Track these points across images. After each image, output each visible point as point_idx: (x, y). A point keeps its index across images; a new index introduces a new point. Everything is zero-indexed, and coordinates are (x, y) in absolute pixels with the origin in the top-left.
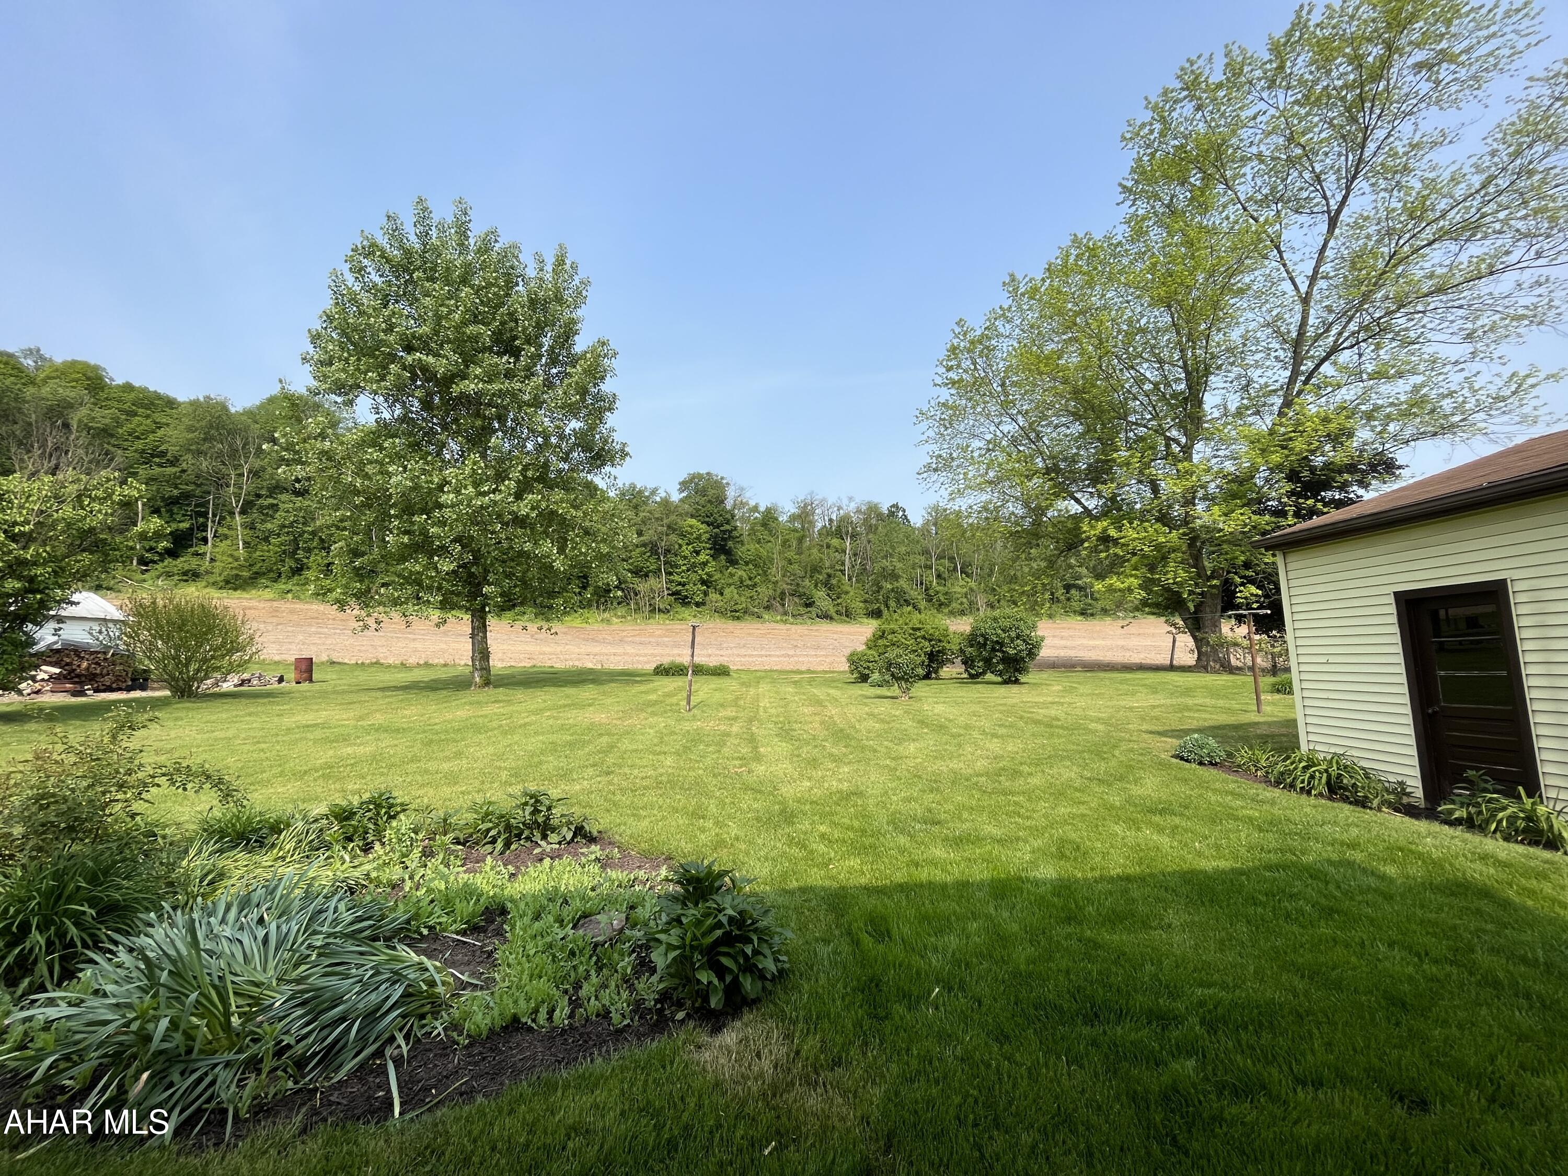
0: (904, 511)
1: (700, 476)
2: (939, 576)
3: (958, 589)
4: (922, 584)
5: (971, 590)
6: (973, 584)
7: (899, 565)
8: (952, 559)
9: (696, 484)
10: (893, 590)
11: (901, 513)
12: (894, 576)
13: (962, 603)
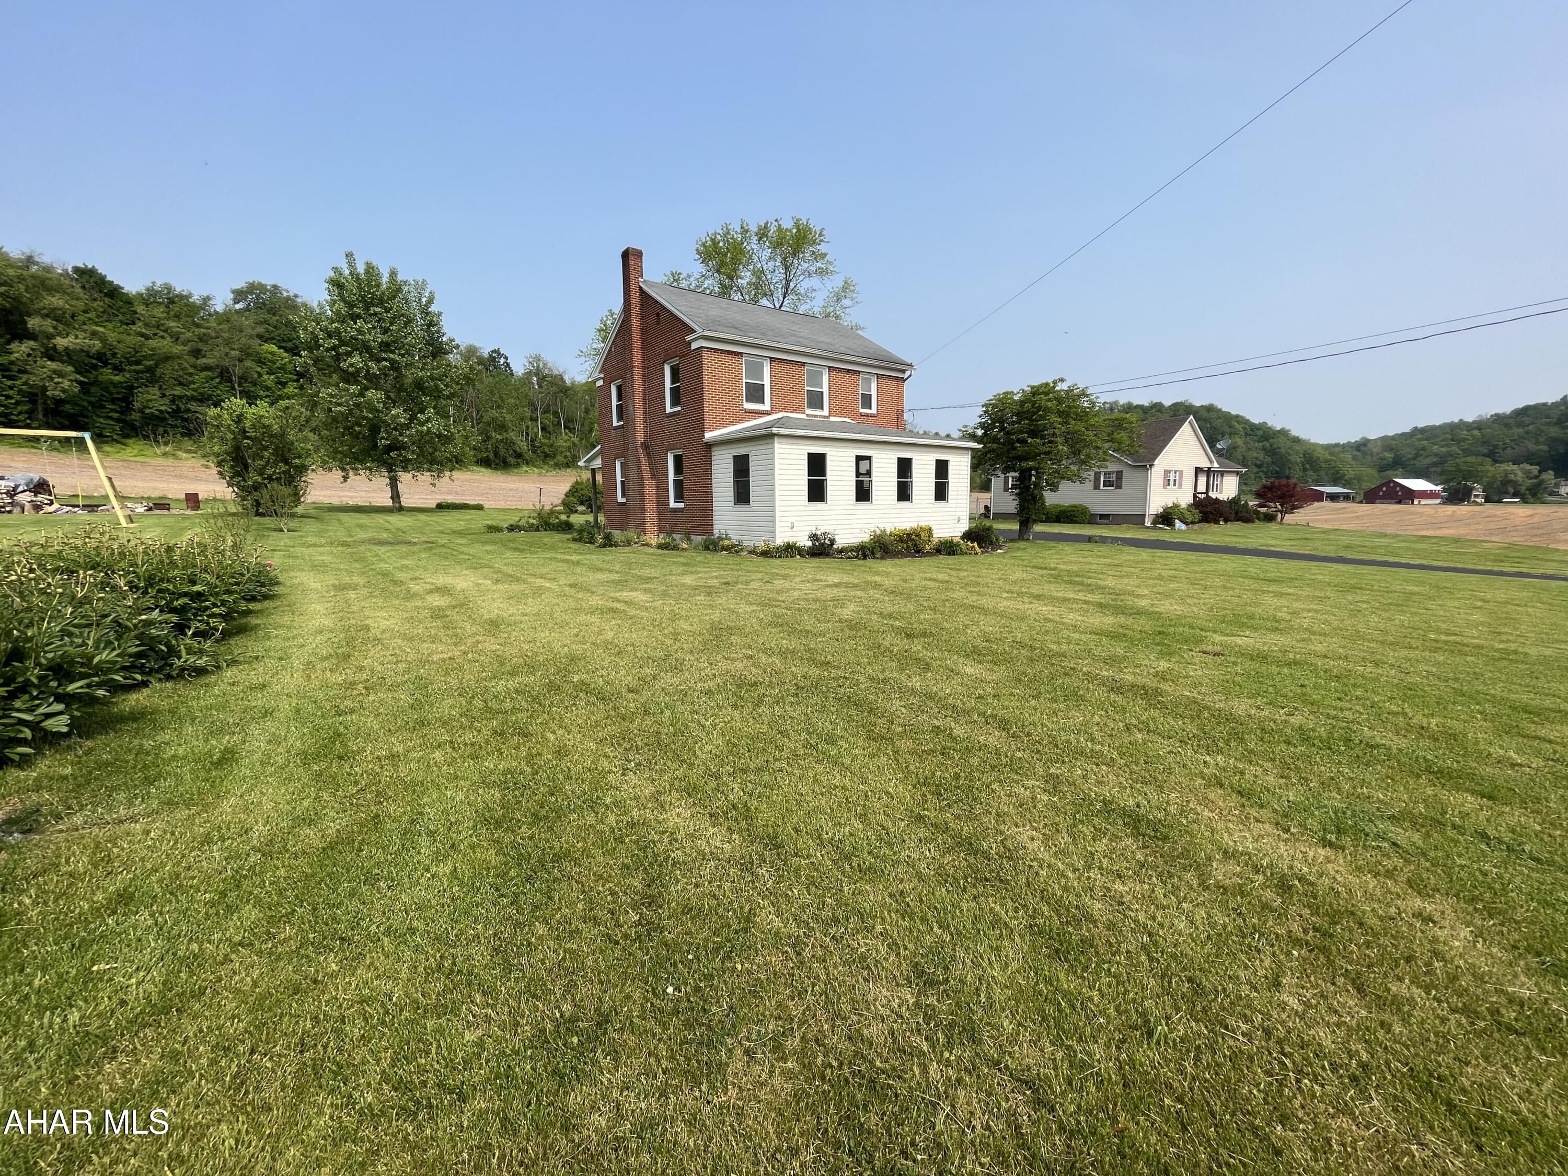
0: (506, 358)
1: (262, 287)
2: (543, 429)
3: (561, 443)
4: (527, 434)
5: (574, 444)
6: (576, 440)
7: (508, 417)
8: (556, 414)
9: (258, 296)
10: (502, 441)
11: (502, 361)
12: (503, 427)
13: (566, 457)
